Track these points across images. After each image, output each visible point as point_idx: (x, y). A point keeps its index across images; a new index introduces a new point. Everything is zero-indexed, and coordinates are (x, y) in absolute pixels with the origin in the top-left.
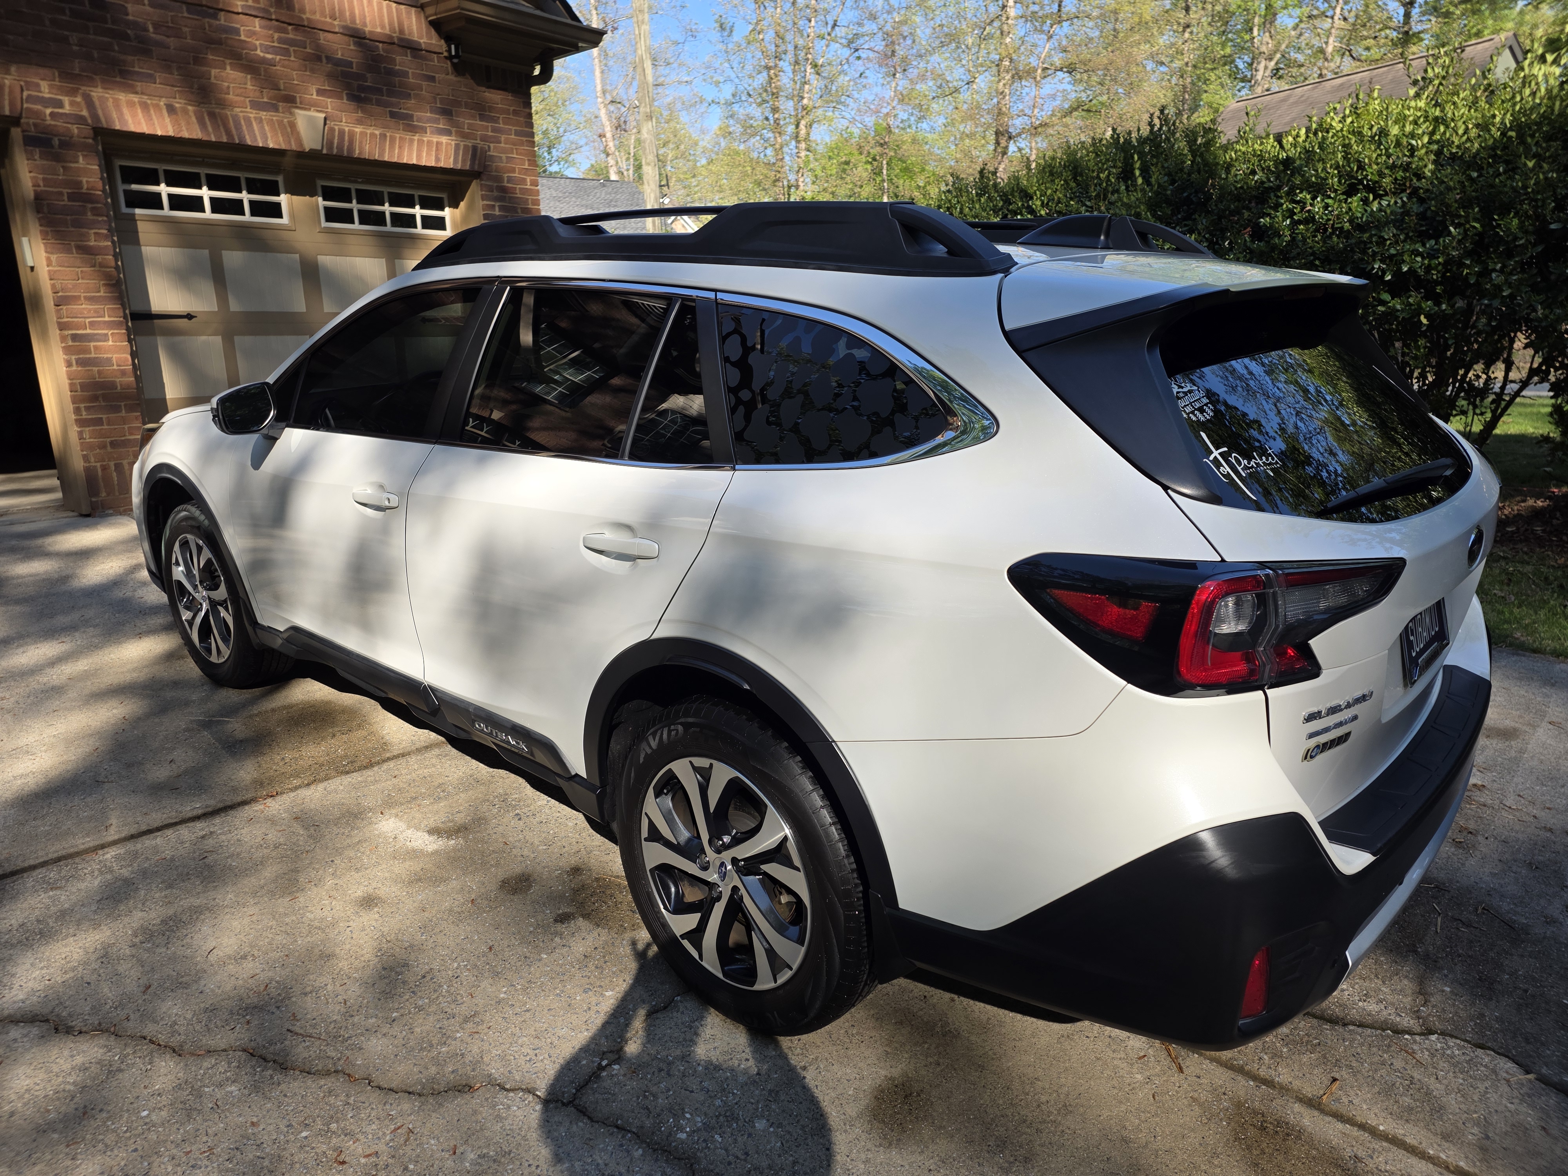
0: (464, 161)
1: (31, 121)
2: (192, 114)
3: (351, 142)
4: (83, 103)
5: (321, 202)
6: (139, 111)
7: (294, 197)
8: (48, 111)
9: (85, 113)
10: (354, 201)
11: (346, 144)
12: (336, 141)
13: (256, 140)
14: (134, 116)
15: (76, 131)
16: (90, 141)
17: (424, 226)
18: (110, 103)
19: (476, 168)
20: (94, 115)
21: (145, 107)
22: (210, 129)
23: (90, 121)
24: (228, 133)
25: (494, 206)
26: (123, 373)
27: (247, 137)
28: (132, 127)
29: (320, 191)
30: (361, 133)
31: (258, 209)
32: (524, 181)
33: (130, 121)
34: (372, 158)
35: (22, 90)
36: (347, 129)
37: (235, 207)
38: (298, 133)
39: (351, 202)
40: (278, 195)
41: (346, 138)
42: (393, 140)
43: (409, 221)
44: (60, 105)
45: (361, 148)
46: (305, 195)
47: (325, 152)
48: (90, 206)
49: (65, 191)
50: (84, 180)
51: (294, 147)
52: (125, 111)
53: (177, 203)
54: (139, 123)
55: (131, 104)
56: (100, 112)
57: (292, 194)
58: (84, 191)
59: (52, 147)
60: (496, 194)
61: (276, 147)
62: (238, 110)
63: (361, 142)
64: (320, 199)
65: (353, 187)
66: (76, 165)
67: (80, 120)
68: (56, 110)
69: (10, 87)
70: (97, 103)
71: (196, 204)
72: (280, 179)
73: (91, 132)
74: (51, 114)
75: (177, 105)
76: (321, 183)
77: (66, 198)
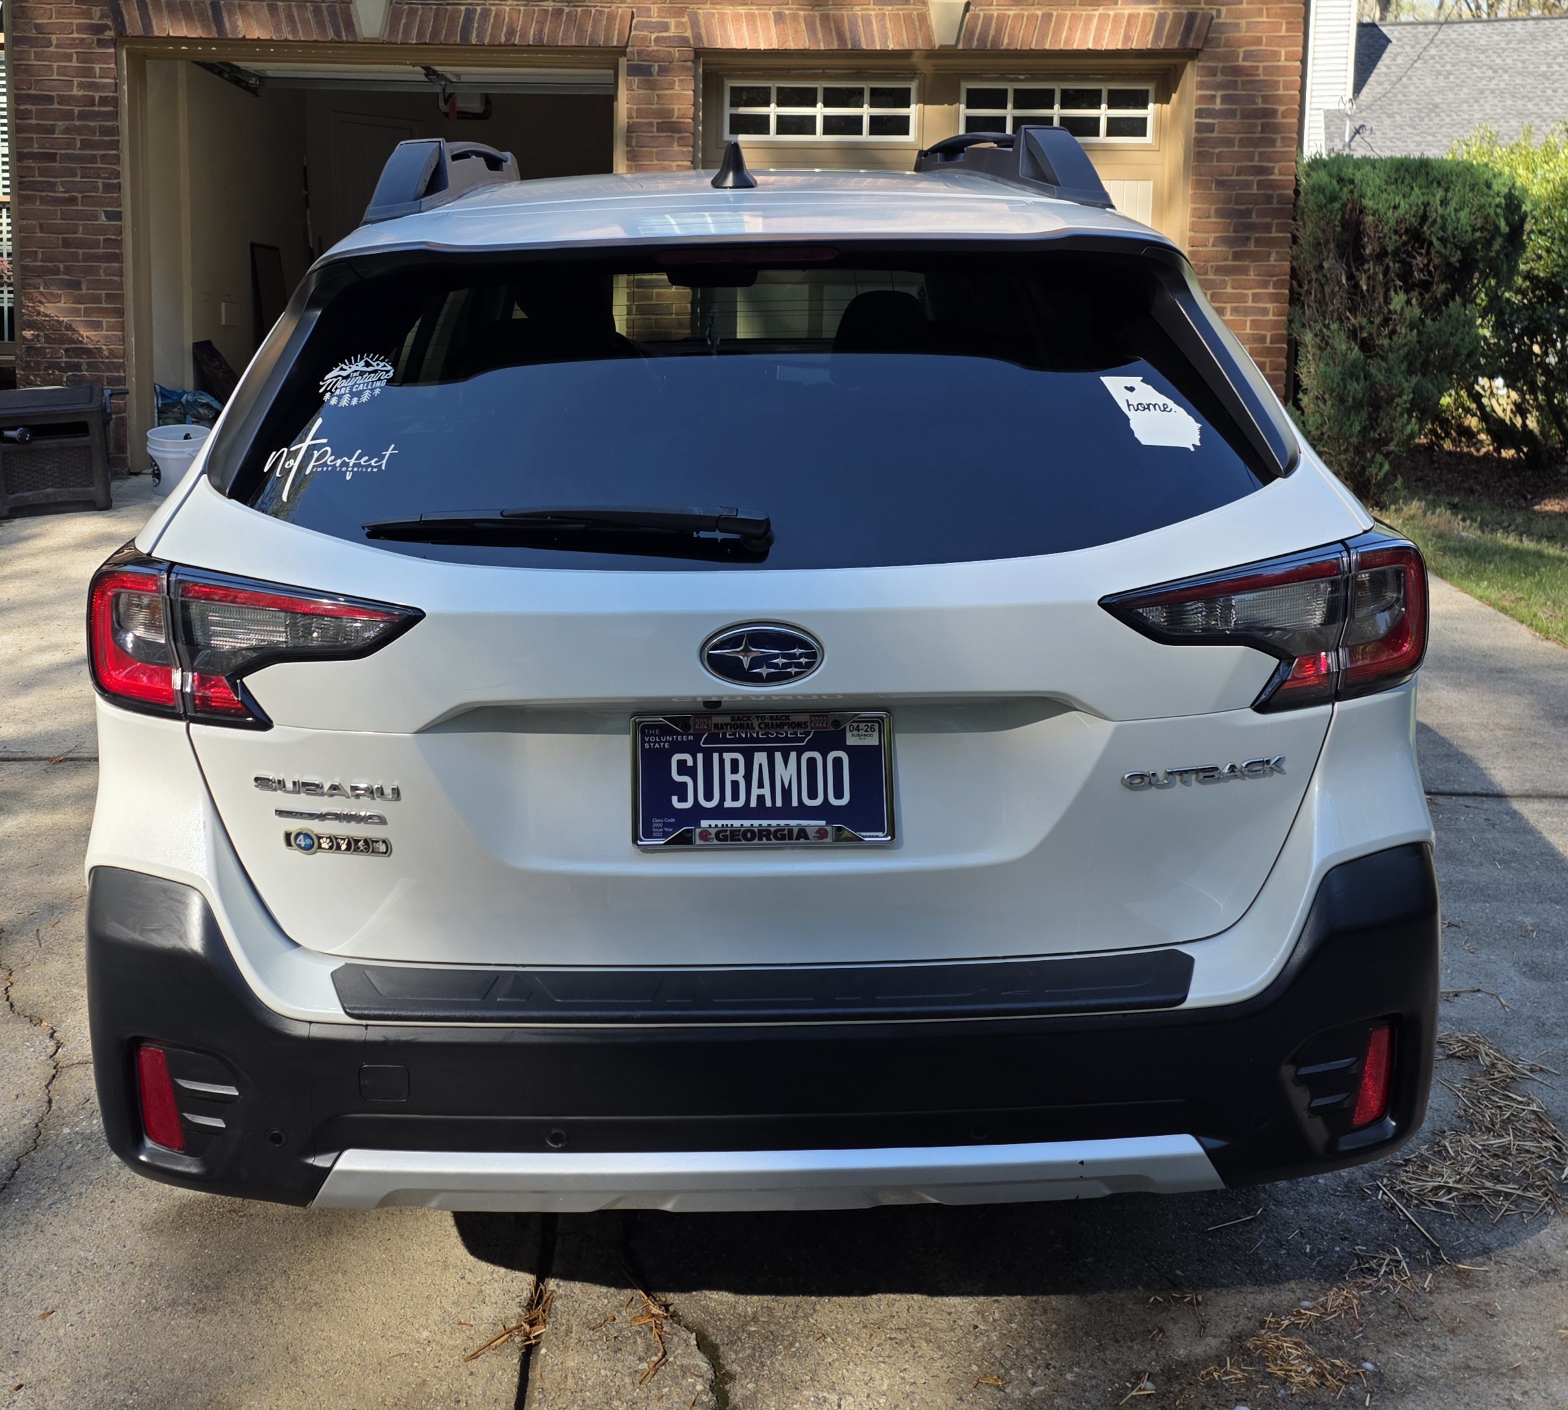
0: (1170, 37)
1: (636, 48)
2: (802, 20)
3: (999, 30)
4: (688, 25)
5: (963, 111)
6: (744, 24)
7: (928, 107)
8: (653, 36)
9: (689, 34)
10: (1010, 106)
11: (992, 33)
12: (978, 31)
13: (873, 42)
14: (738, 30)
15: (677, 55)
16: (690, 64)
17: (1109, 133)
18: (715, 21)
19: (1190, 44)
20: (698, 37)
21: (751, 18)
22: (820, 35)
23: (692, 42)
24: (841, 37)
25: (1214, 97)
26: (680, 324)
27: (863, 40)
28: (735, 44)
29: (963, 96)
30: (1015, 16)
31: (880, 126)
32: (1275, 55)
33: (733, 37)
34: (1026, 48)
35: (633, 18)
36: (995, 14)
37: (852, 125)
38: (929, 27)
39: (1005, 108)
40: (908, 106)
41: (993, 25)
42: (1061, 20)
43: (1089, 127)
44: (666, 27)
45: (1011, 36)
46: (942, 103)
47: (960, 47)
48: (677, 135)
49: (655, 121)
50: (676, 107)
51: (921, 45)
52: (730, 27)
53: (787, 125)
54: (742, 38)
55: (737, 18)
56: (703, 32)
57: (925, 103)
58: (674, 119)
59: (651, 75)
60: (1220, 78)
61: (897, 48)
62: (858, 8)
63: (1013, 29)
64: (963, 107)
65: (1010, 87)
66: (671, 92)
67: (684, 41)
68: (661, 34)
69: (622, 15)
70: (702, 21)
71: (804, 125)
72: (913, 86)
73: (692, 54)
74: (657, 39)
75: (787, 12)
76: (966, 85)
77: (655, 129)
